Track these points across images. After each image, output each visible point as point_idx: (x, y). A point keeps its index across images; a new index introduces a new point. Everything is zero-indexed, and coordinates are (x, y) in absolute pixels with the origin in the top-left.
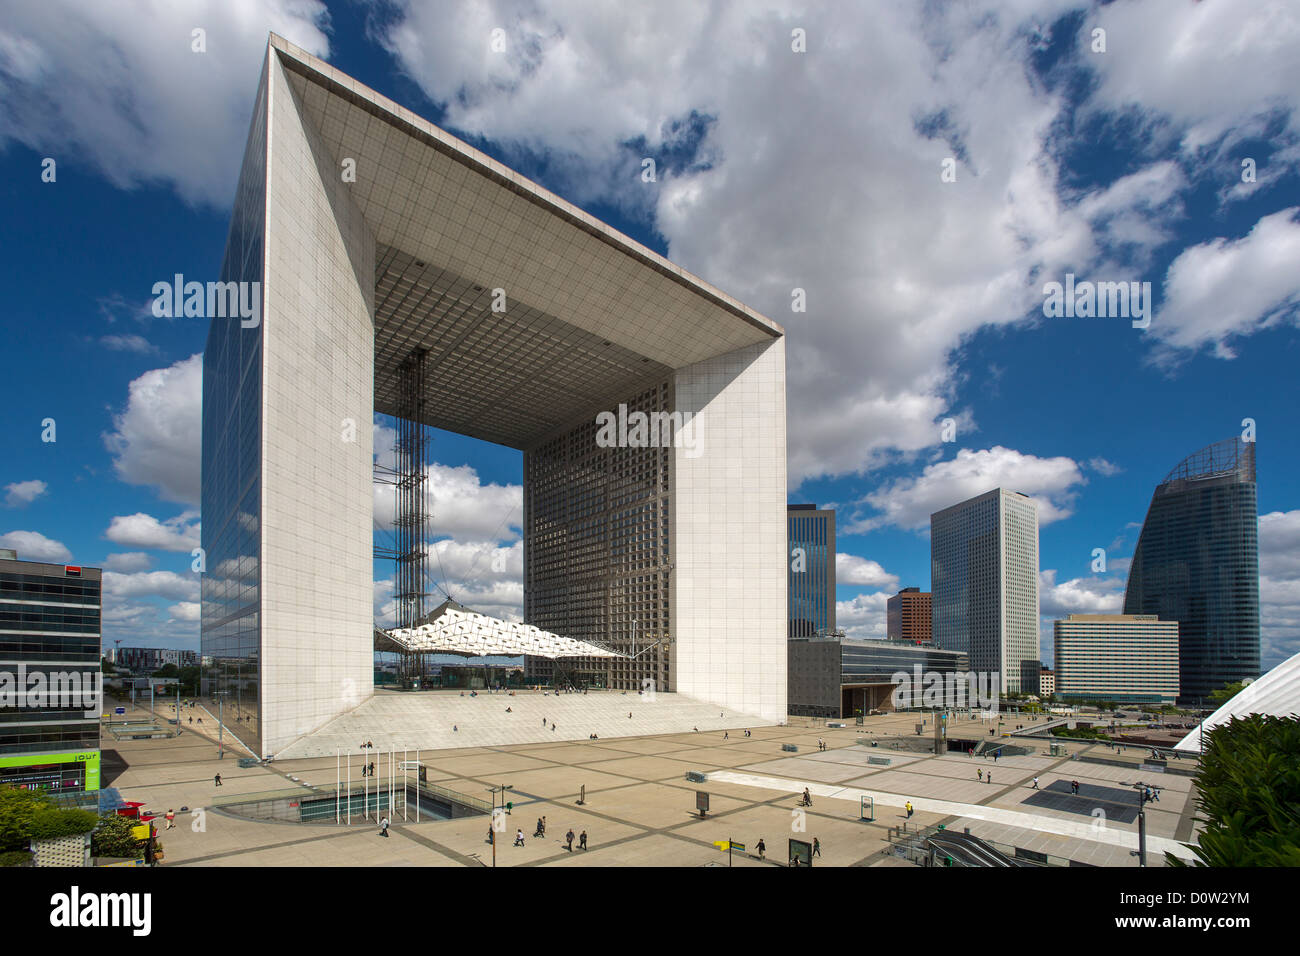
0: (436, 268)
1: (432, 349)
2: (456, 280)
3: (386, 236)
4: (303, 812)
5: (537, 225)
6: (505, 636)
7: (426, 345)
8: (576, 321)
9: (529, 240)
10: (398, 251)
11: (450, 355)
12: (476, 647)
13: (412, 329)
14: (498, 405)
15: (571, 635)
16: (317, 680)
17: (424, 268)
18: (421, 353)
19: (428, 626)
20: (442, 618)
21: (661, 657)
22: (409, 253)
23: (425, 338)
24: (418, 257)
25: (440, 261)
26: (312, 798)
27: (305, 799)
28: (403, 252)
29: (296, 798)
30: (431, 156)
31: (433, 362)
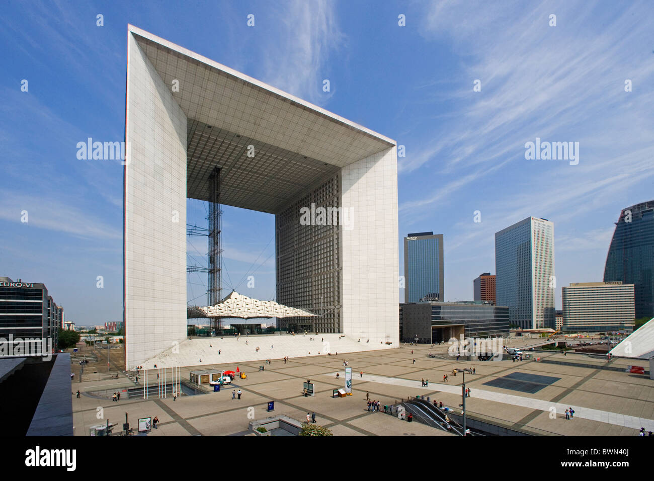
0: (217, 128)
1: (222, 168)
2: (228, 133)
3: (192, 114)
4: (129, 394)
5: (263, 102)
6: (260, 308)
7: (220, 166)
8: (288, 148)
9: (261, 110)
10: (198, 122)
11: (231, 170)
12: (244, 313)
13: (211, 159)
14: (258, 192)
15: (293, 306)
16: (156, 332)
17: (212, 129)
18: (218, 170)
19: (221, 304)
20: (229, 300)
21: (336, 315)
22: (204, 122)
23: (218, 163)
24: (208, 123)
25: (219, 125)
26: (133, 388)
27: (130, 388)
28: (200, 122)
29: (126, 388)
30: (208, 74)
31: (224, 174)
